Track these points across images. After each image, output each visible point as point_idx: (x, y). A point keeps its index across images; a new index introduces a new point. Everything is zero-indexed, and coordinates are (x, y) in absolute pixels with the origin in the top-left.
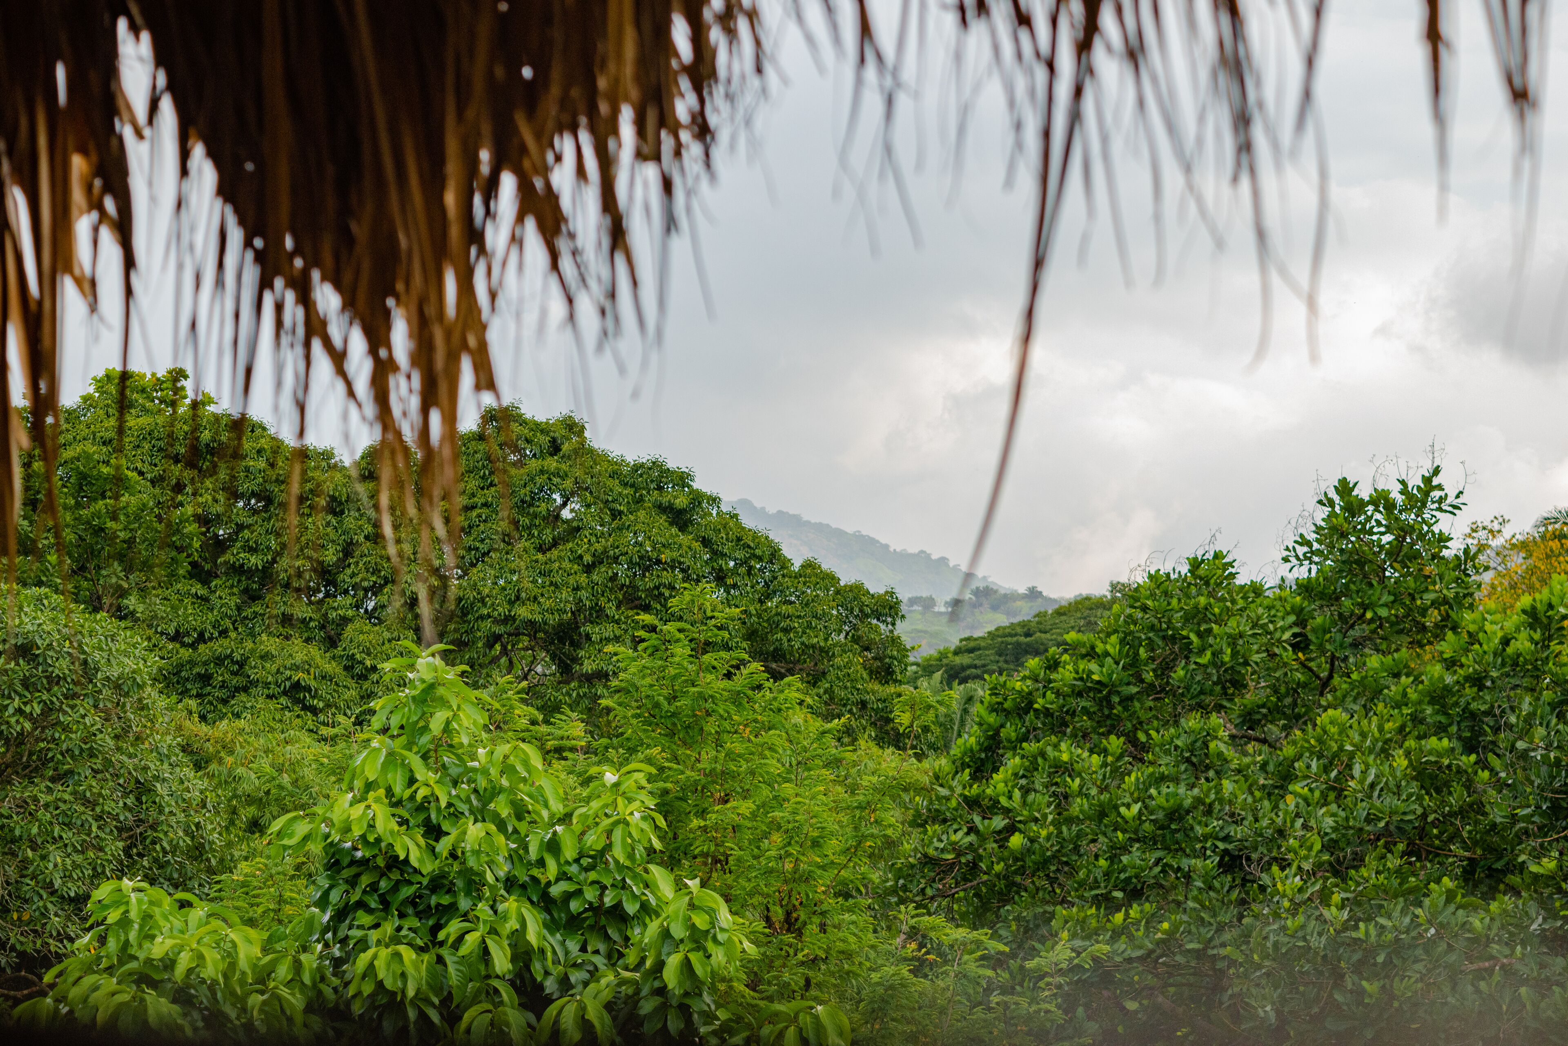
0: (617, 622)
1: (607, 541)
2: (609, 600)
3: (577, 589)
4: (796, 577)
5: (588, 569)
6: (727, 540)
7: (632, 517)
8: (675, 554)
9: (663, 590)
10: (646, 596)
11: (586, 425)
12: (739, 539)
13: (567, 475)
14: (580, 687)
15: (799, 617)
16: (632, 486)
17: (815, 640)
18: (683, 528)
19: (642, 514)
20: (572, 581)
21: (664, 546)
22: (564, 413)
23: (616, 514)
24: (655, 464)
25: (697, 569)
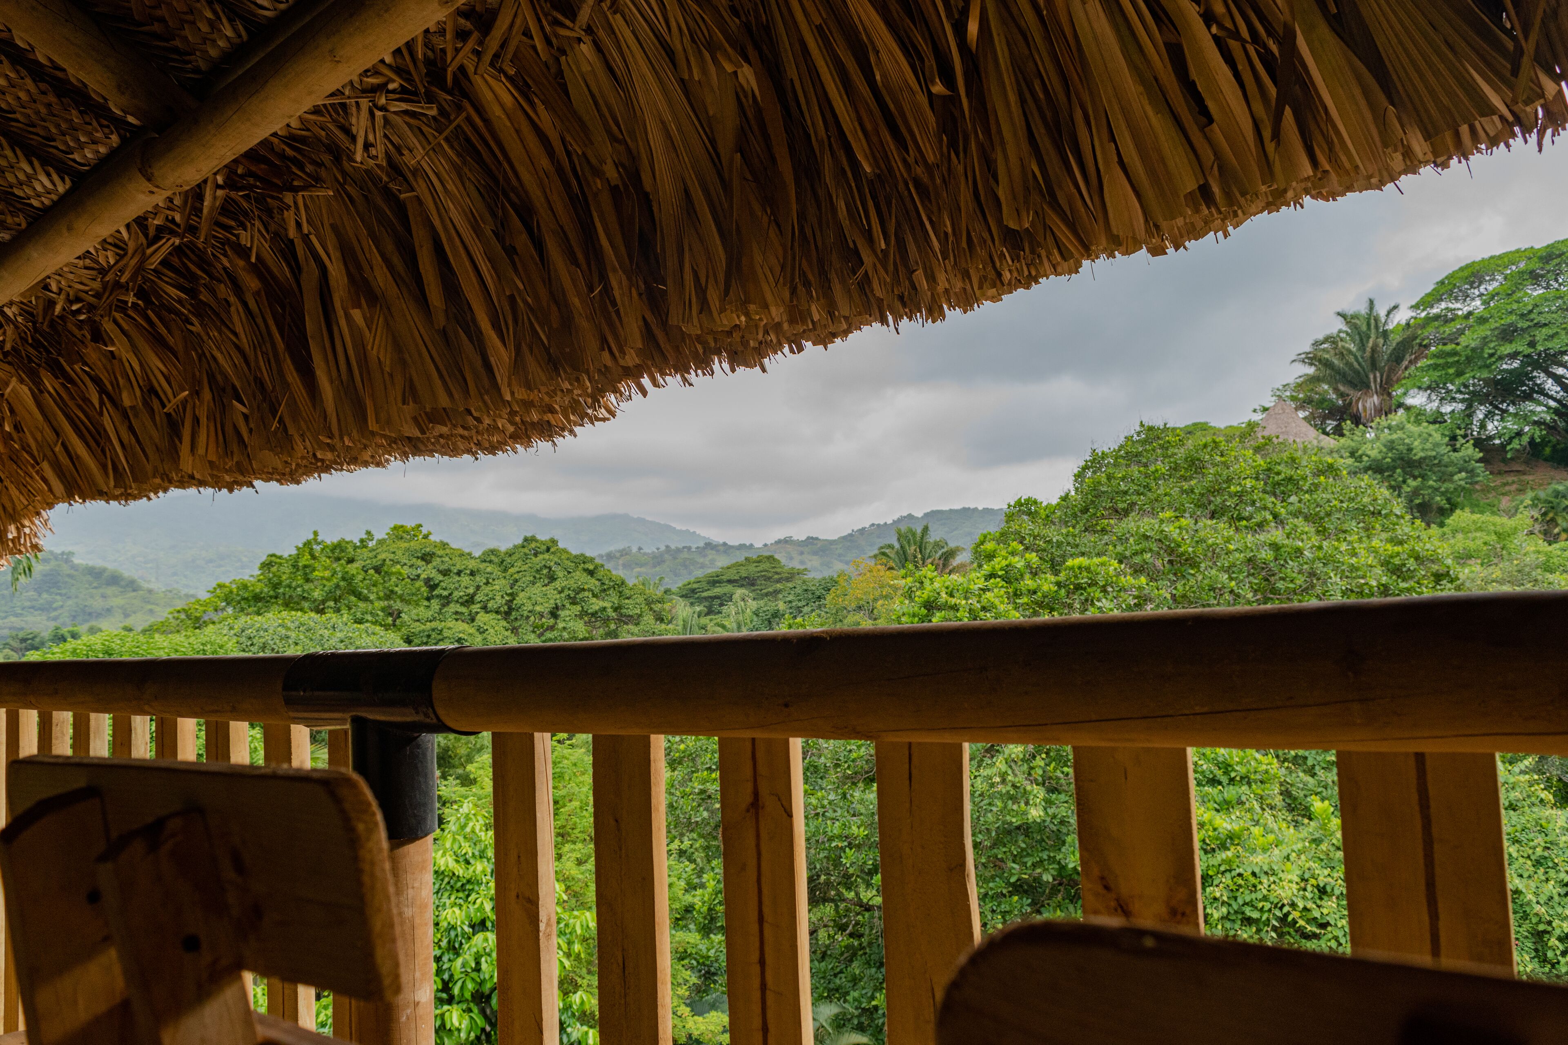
7: (574, 574)
12: (610, 579)
16: (574, 562)
18: (592, 576)
24: (582, 555)
25: (597, 591)
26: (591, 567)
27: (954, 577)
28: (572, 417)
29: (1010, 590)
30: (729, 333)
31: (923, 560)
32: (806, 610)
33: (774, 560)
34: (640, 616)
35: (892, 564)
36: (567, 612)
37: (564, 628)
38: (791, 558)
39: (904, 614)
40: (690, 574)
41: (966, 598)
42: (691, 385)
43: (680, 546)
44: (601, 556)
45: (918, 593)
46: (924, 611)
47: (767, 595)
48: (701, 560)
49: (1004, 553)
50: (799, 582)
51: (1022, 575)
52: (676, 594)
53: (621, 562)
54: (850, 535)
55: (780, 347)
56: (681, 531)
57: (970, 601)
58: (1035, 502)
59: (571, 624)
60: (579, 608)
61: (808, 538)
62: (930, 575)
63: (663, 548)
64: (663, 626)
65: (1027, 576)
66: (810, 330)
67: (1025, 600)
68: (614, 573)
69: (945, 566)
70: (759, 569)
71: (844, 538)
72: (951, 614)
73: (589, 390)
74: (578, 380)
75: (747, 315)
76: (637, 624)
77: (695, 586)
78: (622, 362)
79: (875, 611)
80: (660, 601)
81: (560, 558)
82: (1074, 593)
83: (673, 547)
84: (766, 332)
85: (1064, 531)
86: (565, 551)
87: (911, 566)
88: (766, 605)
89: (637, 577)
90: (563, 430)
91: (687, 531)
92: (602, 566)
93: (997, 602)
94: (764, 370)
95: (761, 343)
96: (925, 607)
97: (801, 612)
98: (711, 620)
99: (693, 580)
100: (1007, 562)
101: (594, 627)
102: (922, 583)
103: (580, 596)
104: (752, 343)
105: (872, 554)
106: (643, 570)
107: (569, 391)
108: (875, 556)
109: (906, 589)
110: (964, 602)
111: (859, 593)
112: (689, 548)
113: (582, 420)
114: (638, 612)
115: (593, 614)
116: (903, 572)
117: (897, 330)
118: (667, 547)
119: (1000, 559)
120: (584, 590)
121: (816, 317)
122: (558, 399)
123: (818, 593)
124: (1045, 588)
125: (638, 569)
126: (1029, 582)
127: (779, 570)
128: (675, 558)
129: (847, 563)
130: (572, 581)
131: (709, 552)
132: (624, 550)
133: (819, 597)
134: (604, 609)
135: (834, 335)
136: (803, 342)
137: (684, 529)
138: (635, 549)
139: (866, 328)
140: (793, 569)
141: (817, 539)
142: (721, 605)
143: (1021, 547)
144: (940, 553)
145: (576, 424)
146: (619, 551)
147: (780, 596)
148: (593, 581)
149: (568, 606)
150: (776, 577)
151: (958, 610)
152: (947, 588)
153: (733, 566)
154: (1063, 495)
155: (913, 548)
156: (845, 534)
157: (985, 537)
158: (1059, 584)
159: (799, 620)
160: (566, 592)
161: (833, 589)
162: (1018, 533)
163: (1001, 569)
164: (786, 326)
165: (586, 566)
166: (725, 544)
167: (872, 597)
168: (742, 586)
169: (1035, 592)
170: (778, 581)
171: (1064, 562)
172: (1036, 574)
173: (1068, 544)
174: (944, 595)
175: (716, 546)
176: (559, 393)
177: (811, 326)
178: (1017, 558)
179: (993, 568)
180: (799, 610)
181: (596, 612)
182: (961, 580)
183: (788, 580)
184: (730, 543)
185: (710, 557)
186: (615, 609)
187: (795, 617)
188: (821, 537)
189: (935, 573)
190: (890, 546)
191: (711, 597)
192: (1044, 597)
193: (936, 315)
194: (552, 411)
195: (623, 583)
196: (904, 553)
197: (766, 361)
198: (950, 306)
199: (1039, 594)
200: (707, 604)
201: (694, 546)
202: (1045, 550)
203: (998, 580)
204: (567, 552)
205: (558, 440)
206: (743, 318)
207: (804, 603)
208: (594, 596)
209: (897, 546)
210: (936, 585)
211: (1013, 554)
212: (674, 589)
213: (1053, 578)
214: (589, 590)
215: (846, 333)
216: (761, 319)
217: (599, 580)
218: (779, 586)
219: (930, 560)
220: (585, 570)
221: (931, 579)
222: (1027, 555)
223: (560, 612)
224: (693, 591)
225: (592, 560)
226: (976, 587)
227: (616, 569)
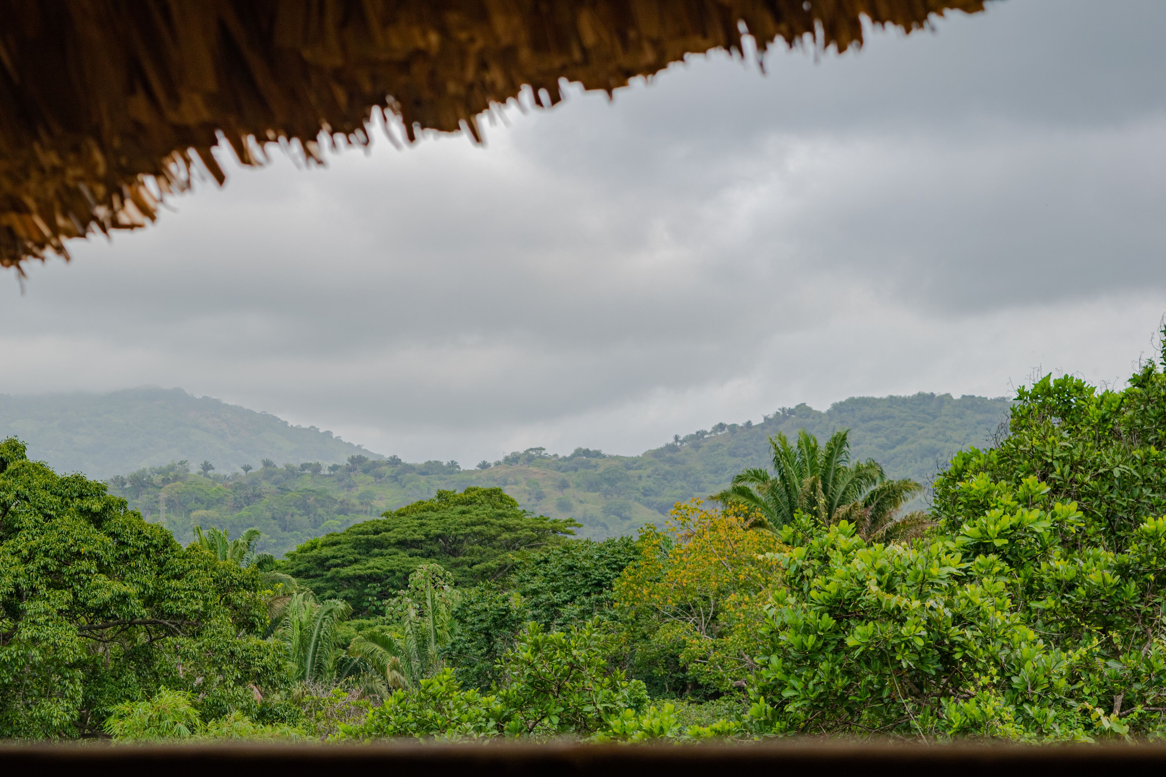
0: (48, 599)
1: (40, 539)
2: (41, 583)
3: (16, 576)
4: (183, 558)
5: (26, 561)
6: (131, 534)
7: (59, 520)
8: (91, 548)
9: (82, 575)
10: (69, 580)
11: (27, 446)
12: (140, 533)
13: (10, 489)
14: (19, 649)
15: (185, 590)
16: (60, 495)
17: (197, 607)
18: (98, 526)
19: (67, 518)
20: (13, 570)
21: (82, 541)
22: (10, 437)
23: (48, 517)
24: (78, 479)
25: (108, 558)
26: (97, 507)
27: (896, 548)
28: (61, 221)
29: (1019, 581)
30: (405, 66)
31: (830, 508)
32: (570, 610)
33: (502, 498)
34: (203, 615)
35: (759, 514)
36: (42, 606)
37: (34, 640)
38: (540, 497)
39: (784, 627)
40: (316, 524)
41: (922, 596)
42: (320, 162)
43: (296, 464)
44: (120, 482)
45: (818, 582)
46: (828, 621)
47: (484, 575)
48: (342, 495)
49: (1007, 499)
50: (557, 549)
51: (1044, 549)
52: (285, 570)
53: (163, 495)
54: (671, 448)
55: (514, 92)
56: (298, 430)
57: (930, 603)
58: (1079, 388)
59: (49, 631)
60: (68, 595)
61: (579, 452)
62: (843, 542)
63: (258, 467)
64: (254, 640)
65: (1057, 552)
66: (576, 65)
67: (1049, 603)
68: (148, 519)
69: (875, 520)
70: (467, 518)
71: (657, 454)
72: (890, 627)
73: (102, 169)
74: (76, 149)
75: (443, 31)
76: (196, 635)
77: (327, 552)
78: (172, 117)
79: (721, 618)
80: (250, 585)
81: (28, 486)
82: (1155, 591)
83: (280, 465)
84: (483, 66)
85: (1138, 453)
86: (40, 469)
87: (805, 520)
88: (481, 598)
89: (198, 531)
90: (42, 246)
91: (313, 430)
92: (123, 504)
93: (987, 606)
94: (477, 137)
95: (471, 87)
96: (831, 613)
97: (558, 615)
98: (359, 628)
99: (322, 538)
100: (1014, 520)
101: (100, 640)
102: (825, 559)
103: (71, 569)
104: (452, 88)
105: (717, 491)
106: (213, 513)
107: (56, 171)
108: (724, 497)
109: (791, 572)
110: (916, 604)
111: (685, 576)
112: (316, 469)
113: (85, 226)
114: (200, 606)
115: (100, 611)
116: (787, 531)
117: (761, 65)
118: (267, 464)
119: (998, 512)
120: (79, 555)
121: (590, 39)
122: (32, 185)
123: (596, 575)
124: (1095, 578)
125: (202, 512)
126: (1059, 564)
127: (511, 522)
128: (283, 490)
129: (662, 509)
130: (53, 537)
131: (359, 477)
132: (172, 468)
133: (599, 584)
134: (124, 598)
135: (630, 73)
136: (563, 82)
137: (305, 425)
138: (195, 469)
139: (693, 59)
140: (543, 519)
141: (597, 454)
142: (384, 595)
143: (1045, 488)
144: (867, 491)
145: (70, 234)
146: (160, 472)
147: (514, 579)
148: (101, 536)
149: (43, 590)
150: (506, 536)
151: (902, 621)
152: (881, 572)
153: (412, 509)
154: (1138, 371)
155: (808, 480)
156: (661, 445)
157: (967, 461)
158: (1123, 571)
159: (556, 634)
160: (40, 560)
161: (630, 568)
162: (1035, 455)
163: (1001, 535)
164: (525, 54)
165: (86, 504)
166: (394, 461)
167: (714, 585)
168: (429, 555)
169: (1071, 587)
170: (510, 546)
171: (1138, 522)
172: (1075, 546)
173: (1147, 482)
174: (873, 588)
175: (375, 464)
176: (35, 175)
177: (577, 55)
178: (1036, 513)
179: (984, 532)
180: (553, 610)
181: (106, 606)
182: (911, 555)
183: (531, 543)
184: (406, 459)
185: (362, 489)
186: (149, 602)
187: (547, 628)
188: (604, 452)
189: (857, 539)
190: (758, 476)
191: (360, 578)
192: (1091, 597)
193: (844, 37)
194: (20, 208)
195: (167, 542)
196: (789, 490)
197: (483, 120)
198: (878, 19)
199: (1081, 591)
200: (350, 592)
201: (326, 464)
202: (1094, 495)
203: (993, 557)
204: (45, 473)
205: (29, 264)
206: (434, 38)
207: (564, 596)
208: (103, 569)
209: (773, 475)
210: (859, 564)
211: (1028, 502)
212: (280, 558)
213: (1110, 557)
214: (91, 556)
215: (652, 69)
216: (472, 40)
217: (111, 534)
218: (512, 557)
219: (843, 510)
220: (84, 512)
221: (845, 553)
222: (1058, 506)
223: (25, 604)
224: (322, 563)
225: (99, 490)
226: (945, 571)
227: (153, 510)
